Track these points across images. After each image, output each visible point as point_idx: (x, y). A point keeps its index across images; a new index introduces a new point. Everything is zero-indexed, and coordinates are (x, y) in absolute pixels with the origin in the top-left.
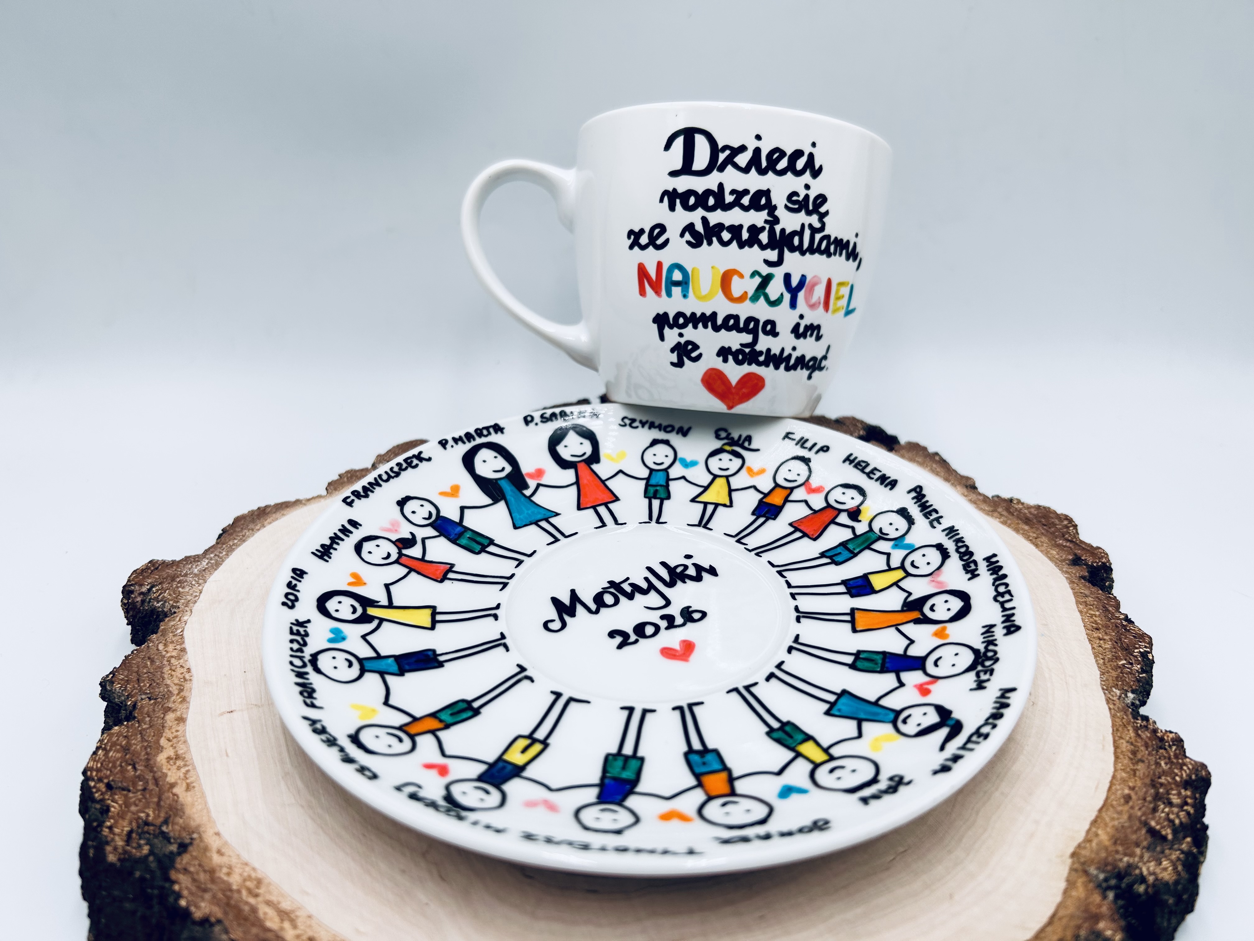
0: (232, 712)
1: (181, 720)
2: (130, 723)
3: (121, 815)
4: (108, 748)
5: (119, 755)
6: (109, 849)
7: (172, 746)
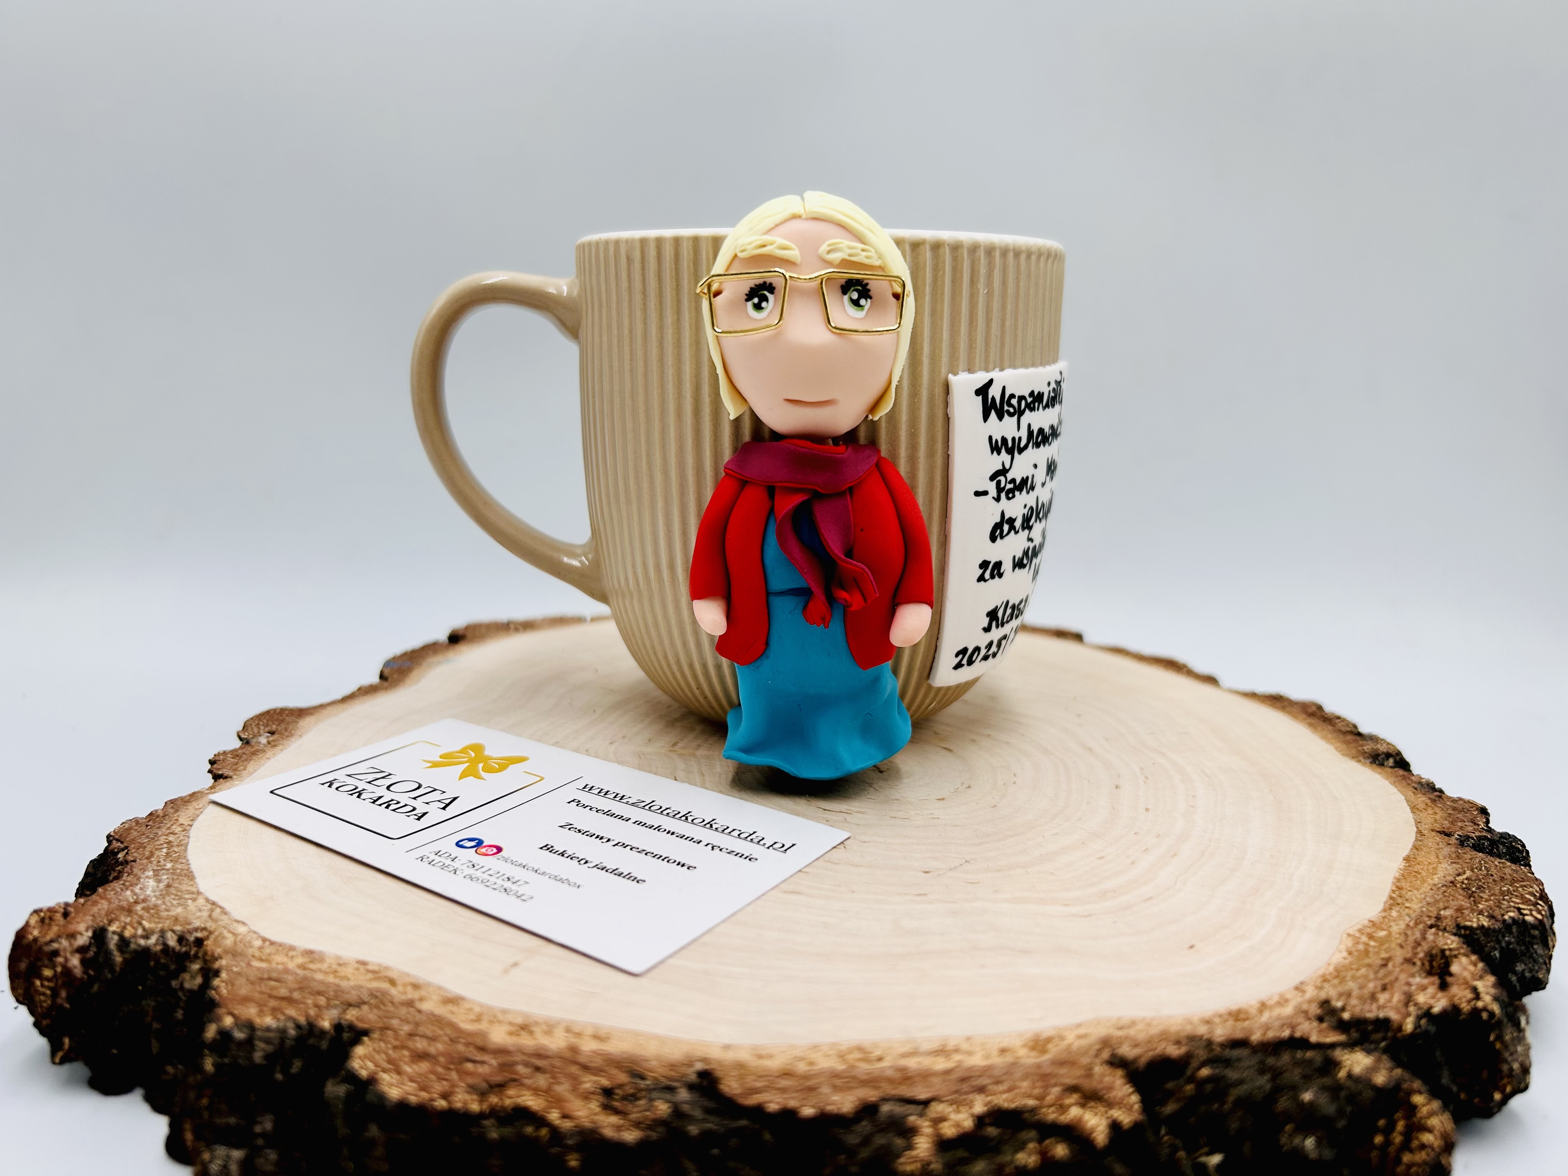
0: (515, 965)
1: (453, 1001)
2: (376, 1035)
3: (557, 1101)
4: (391, 1066)
5: (424, 1066)
6: (608, 1133)
7: (491, 1022)
